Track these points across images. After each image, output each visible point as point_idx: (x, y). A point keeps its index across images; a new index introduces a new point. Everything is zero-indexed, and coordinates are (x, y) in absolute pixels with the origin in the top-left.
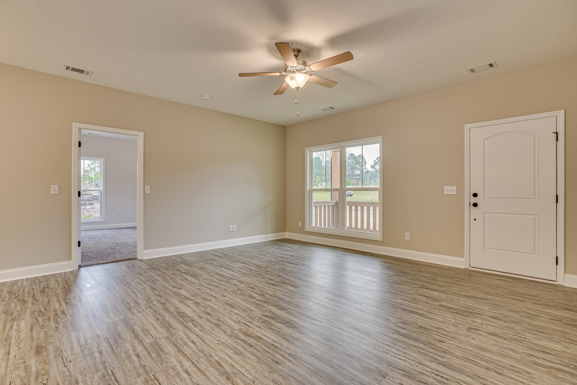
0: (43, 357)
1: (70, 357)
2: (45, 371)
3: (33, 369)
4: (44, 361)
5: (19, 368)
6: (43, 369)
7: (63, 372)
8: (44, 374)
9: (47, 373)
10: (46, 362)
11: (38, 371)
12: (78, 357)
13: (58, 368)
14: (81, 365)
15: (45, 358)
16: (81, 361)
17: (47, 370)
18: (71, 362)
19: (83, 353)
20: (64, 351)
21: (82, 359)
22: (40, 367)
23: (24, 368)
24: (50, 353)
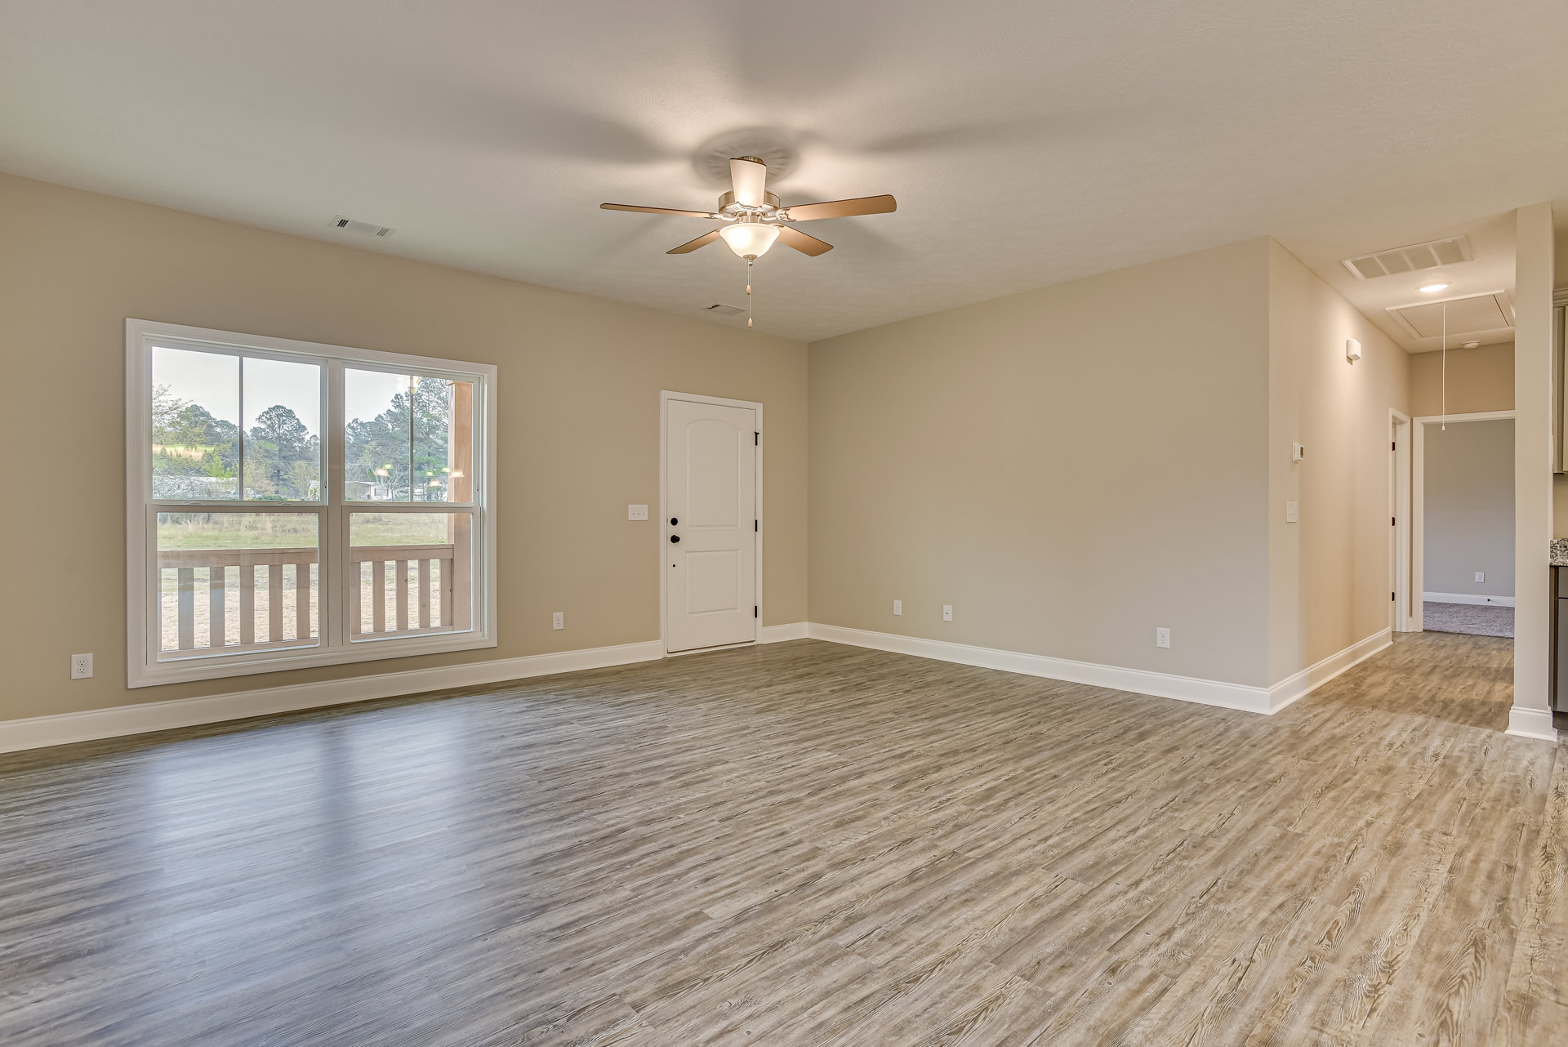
0: (1270, 1021)
1: (1224, 970)
2: (1293, 984)
3: (1309, 1008)
4: (1276, 1008)
5: (1336, 1037)
6: (1293, 989)
7: (1266, 954)
8: (1300, 980)
9: (1292, 976)
10: (1275, 1002)
11: (1304, 994)
12: (1212, 960)
13: (1266, 968)
14: (1226, 941)
15: (1268, 1016)
16: (1215, 947)
17: (1288, 982)
18: (1235, 960)
19: (1194, 958)
20: (1217, 998)
21: (1212, 947)
22: (1294, 999)
23: (1326, 1029)
24: (1246, 1020)
